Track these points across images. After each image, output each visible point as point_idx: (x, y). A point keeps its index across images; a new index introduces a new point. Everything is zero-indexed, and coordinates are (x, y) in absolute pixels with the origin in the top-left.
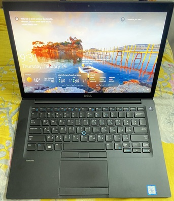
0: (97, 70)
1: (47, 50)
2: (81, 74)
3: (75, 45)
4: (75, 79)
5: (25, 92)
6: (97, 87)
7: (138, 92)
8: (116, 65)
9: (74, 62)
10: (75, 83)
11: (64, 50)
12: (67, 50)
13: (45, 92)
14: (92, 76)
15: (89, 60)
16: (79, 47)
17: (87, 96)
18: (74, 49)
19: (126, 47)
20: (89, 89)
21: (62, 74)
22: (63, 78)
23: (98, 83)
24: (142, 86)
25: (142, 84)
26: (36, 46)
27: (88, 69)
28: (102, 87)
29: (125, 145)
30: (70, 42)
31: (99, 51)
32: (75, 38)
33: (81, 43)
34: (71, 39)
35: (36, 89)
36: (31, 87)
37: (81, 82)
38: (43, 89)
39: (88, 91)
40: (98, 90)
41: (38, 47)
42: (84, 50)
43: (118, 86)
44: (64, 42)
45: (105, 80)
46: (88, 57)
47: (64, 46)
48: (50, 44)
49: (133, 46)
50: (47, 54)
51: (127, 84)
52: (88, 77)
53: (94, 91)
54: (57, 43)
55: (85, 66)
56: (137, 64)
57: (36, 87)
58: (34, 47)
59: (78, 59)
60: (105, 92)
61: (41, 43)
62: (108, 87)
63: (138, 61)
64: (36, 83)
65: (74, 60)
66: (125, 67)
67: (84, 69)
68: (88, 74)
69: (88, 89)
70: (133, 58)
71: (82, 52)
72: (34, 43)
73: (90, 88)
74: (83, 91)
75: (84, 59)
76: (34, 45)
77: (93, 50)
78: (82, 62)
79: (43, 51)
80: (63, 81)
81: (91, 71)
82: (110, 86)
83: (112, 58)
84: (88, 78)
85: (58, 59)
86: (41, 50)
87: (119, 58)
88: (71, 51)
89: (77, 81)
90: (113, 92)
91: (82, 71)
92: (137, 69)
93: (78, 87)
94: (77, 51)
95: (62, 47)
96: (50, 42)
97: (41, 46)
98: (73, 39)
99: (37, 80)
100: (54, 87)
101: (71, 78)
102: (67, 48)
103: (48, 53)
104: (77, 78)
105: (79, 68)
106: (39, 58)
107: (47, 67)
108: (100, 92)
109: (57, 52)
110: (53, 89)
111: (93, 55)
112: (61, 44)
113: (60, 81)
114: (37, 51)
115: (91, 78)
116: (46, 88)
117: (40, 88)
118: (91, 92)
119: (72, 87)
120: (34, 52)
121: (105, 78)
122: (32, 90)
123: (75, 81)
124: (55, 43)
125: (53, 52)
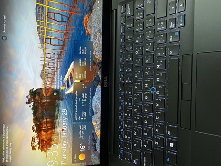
0: (70, 70)
1: (43, 133)
2: (74, 91)
3: (37, 97)
4: (82, 98)
5: (99, 163)
6: (93, 69)
7: (101, 15)
8: (63, 45)
9: (59, 100)
10: (88, 99)
11: (42, 112)
12: (43, 108)
13: (99, 138)
14: (78, 77)
15: (55, 81)
16: (39, 93)
17: (106, 83)
18: (41, 99)
19: (39, 32)
20: (97, 80)
21: (74, 115)
22: (80, 114)
23: (87, 68)
24: (93, 10)
25: (91, 10)
26: (38, 146)
27: (68, 81)
28: (94, 63)
29: (172, 25)
30: (32, 103)
31: (44, 67)
32: (27, 97)
33: (34, 90)
34: (28, 103)
35: (95, 150)
36: (93, 156)
37: (87, 91)
38: (95, 141)
39: (98, 81)
40: (98, 68)
41: (39, 144)
42: (43, 87)
43: (92, 42)
44: (32, 112)
45: (83, 60)
46: (52, 82)
47: (37, 111)
48: (35, 128)
49: (39, 24)
50: (49, 132)
51: (89, 30)
52: (79, 81)
53: (99, 74)
54: (34, 120)
55: (64, 86)
56: (62, 18)
57: (92, 150)
58: (39, 148)
59: (55, 94)
60: (101, 59)
61: (33, 140)
62: (93, 55)
63: (58, 17)
64: (86, 148)
65: (56, 99)
66: (66, 33)
67: (68, 87)
68: (76, 81)
69: (96, 82)
70: (54, 23)
71: (46, 89)
72: (34, 148)
73: (95, 80)
74: (99, 88)
75: (55, 87)
76: (37, 148)
77: (43, 75)
78: (58, 88)
79: (44, 137)
80: (84, 114)
81: (71, 78)
82: (92, 53)
83: (53, 51)
84: (81, 81)
85: (54, 119)
86: (43, 140)
87: (54, 42)
88: (44, 103)
89: (85, 95)
90: (101, 48)
91: (71, 90)
92: (69, 18)
93: (93, 95)
94: (45, 95)
95: (39, 114)
96: (33, 128)
97: (37, 140)
98: (29, 100)
99: (83, 148)
100: (93, 126)
101: (80, 103)
102: (40, 108)
103: (46, 131)
104: (80, 96)
105: (66, 93)
106: (53, 142)
107: (64, 133)
108: (100, 65)
109: (45, 120)
110: (96, 127)
111: (50, 76)
112: (36, 115)
113: (85, 119)
114: (44, 145)
115: (80, 78)
116: (94, 136)
117: (94, 144)
118: (100, 78)
119: (93, 103)
120: (45, 149)
121: (80, 59)
122: (96, 154)
123: (85, 98)
124: (34, 122)
125: (45, 126)
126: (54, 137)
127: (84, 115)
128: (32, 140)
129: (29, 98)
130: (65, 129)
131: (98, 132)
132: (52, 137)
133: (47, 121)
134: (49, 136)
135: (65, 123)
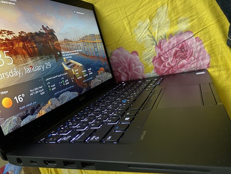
0: (77, 63)
1: (21, 44)
2: (66, 71)
3: (50, 36)
4: (65, 80)
6: (85, 83)
10: (66, 86)
11: (41, 42)
12: (44, 42)
13: (38, 116)
14: (76, 72)
16: (54, 38)
18: (51, 40)
19: (86, 37)
20: (80, 90)
21: (49, 76)
23: (83, 78)
24: (107, 73)
25: (106, 71)
26: (4, 38)
27: (70, 63)
28: (88, 83)
30: (44, 32)
31: (71, 41)
32: (47, 27)
33: (54, 33)
34: (44, 28)
35: (23, 118)
38: (33, 111)
39: (80, 92)
40: (87, 87)
41: (7, 39)
42: (59, 41)
43: (96, 78)
44: (38, 32)
45: (86, 73)
46: (65, 50)
47: (40, 37)
48: (23, 35)
49: (89, 36)
50: (24, 50)
51: (100, 73)
52: (74, 73)
53: (84, 90)
54: (31, 33)
55: (67, 61)
56: (97, 52)
57: (21, 114)
58: (1, 40)
59: (58, 53)
60: (92, 88)
61: (10, 33)
64: (21, 104)
67: (67, 65)
68: (73, 70)
70: (93, 47)
71: (59, 44)
73: (80, 88)
74: (77, 94)
77: (67, 41)
79: (17, 46)
81: (73, 66)
82: (92, 79)
84: (75, 76)
86: (13, 45)
87: (86, 48)
88: (48, 43)
89: (67, 82)
91: (67, 68)
93: (71, 91)
94: (54, 43)
95: (38, 38)
96: (22, 32)
97: (10, 37)
98: (46, 29)
99: (20, 99)
100: (47, 102)
102: (44, 39)
103: (24, 47)
104: (66, 78)
105: (63, 64)
106: (14, 57)
108: (89, 89)
109: (35, 46)
110: (47, 106)
111: (68, 46)
112: (36, 35)
113: (50, 89)
114: (7, 46)
115: (76, 74)
116: (37, 108)
117: (29, 112)
118: (83, 92)
119: (65, 93)
120: (3, 48)
121: (85, 71)
122: (17, 122)
123: (65, 83)
124: (28, 33)
125: (30, 46)
126: (20, 58)
127: (53, 88)
128: (8, 32)
129: (48, 29)
130: (33, 69)
131: (43, 112)
132: (20, 56)
133: (34, 47)
134: (20, 51)
135: (39, 69)
